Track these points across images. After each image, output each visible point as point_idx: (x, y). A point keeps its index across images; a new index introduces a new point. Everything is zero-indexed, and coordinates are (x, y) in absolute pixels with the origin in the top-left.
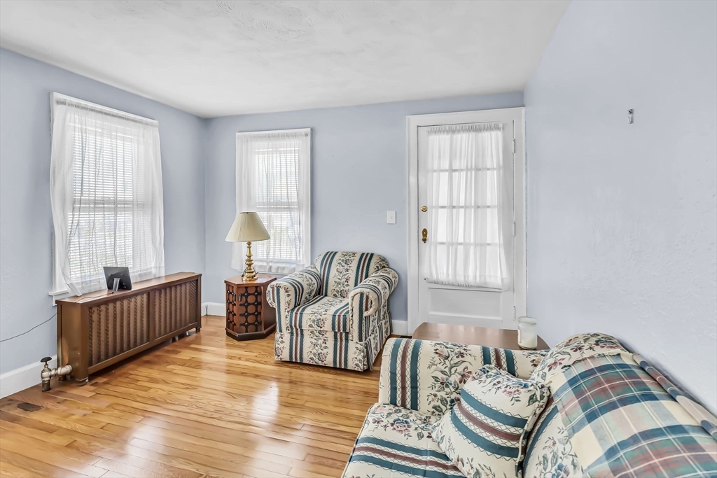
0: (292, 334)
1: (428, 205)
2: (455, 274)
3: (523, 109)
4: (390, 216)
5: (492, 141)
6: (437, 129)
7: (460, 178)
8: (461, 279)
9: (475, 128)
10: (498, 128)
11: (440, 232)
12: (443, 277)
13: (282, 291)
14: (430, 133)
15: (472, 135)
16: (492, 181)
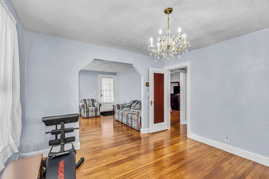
0: (87, 113)
1: (102, 90)
2: (107, 101)
3: (116, 76)
4: (95, 92)
5: (112, 80)
6: (104, 77)
7: (107, 86)
8: (108, 102)
9: (109, 78)
10: (112, 78)
11: (104, 94)
12: (105, 102)
13: (85, 105)
14: (102, 78)
15: (109, 79)
16: (112, 86)
